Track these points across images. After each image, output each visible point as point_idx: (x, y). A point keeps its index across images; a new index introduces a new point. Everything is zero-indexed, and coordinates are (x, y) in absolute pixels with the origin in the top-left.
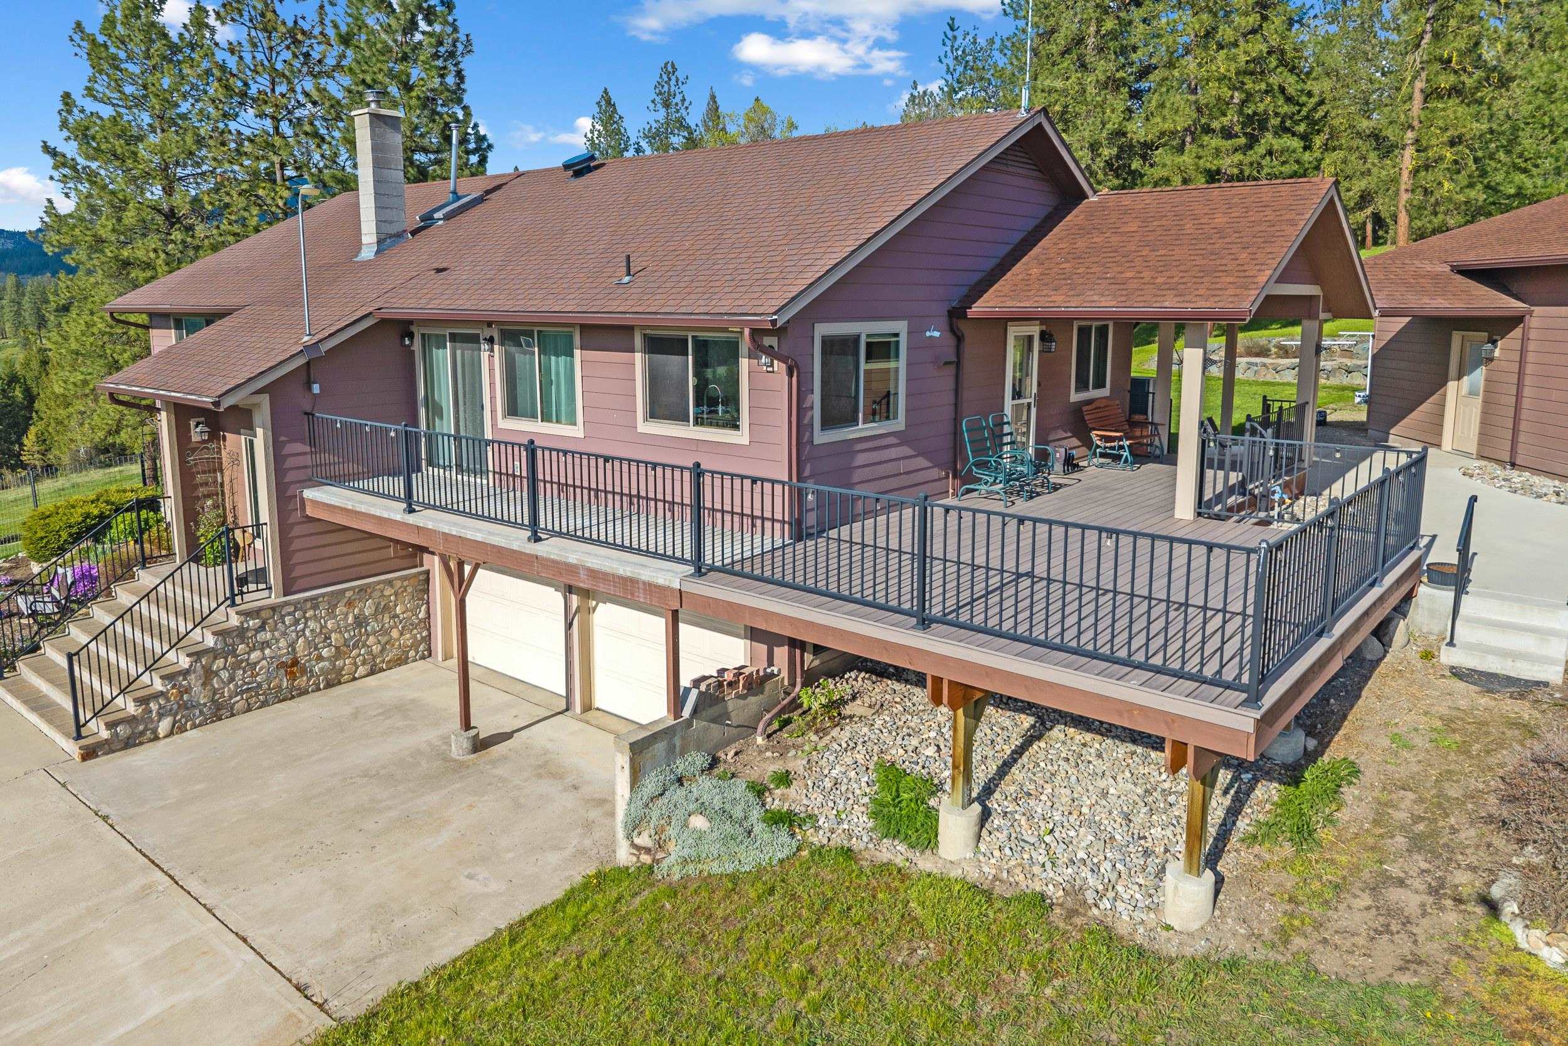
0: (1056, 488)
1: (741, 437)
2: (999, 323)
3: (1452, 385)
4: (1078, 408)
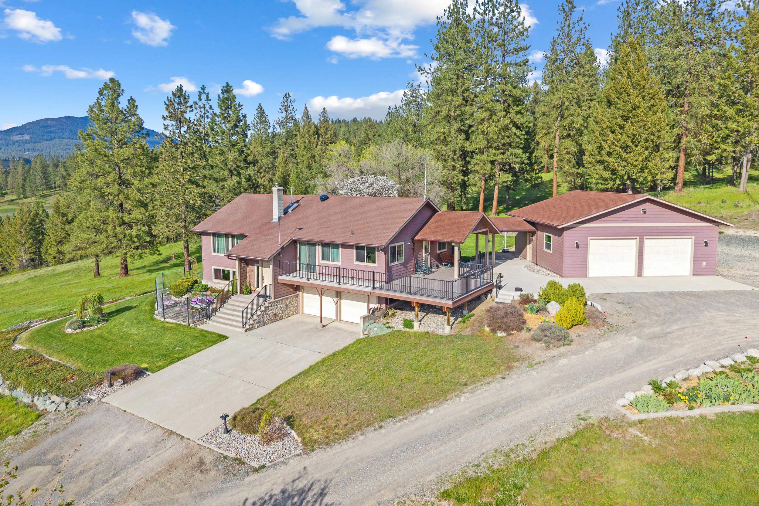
0: (433, 272)
1: (376, 265)
2: (421, 241)
3: (528, 246)
4: (439, 254)
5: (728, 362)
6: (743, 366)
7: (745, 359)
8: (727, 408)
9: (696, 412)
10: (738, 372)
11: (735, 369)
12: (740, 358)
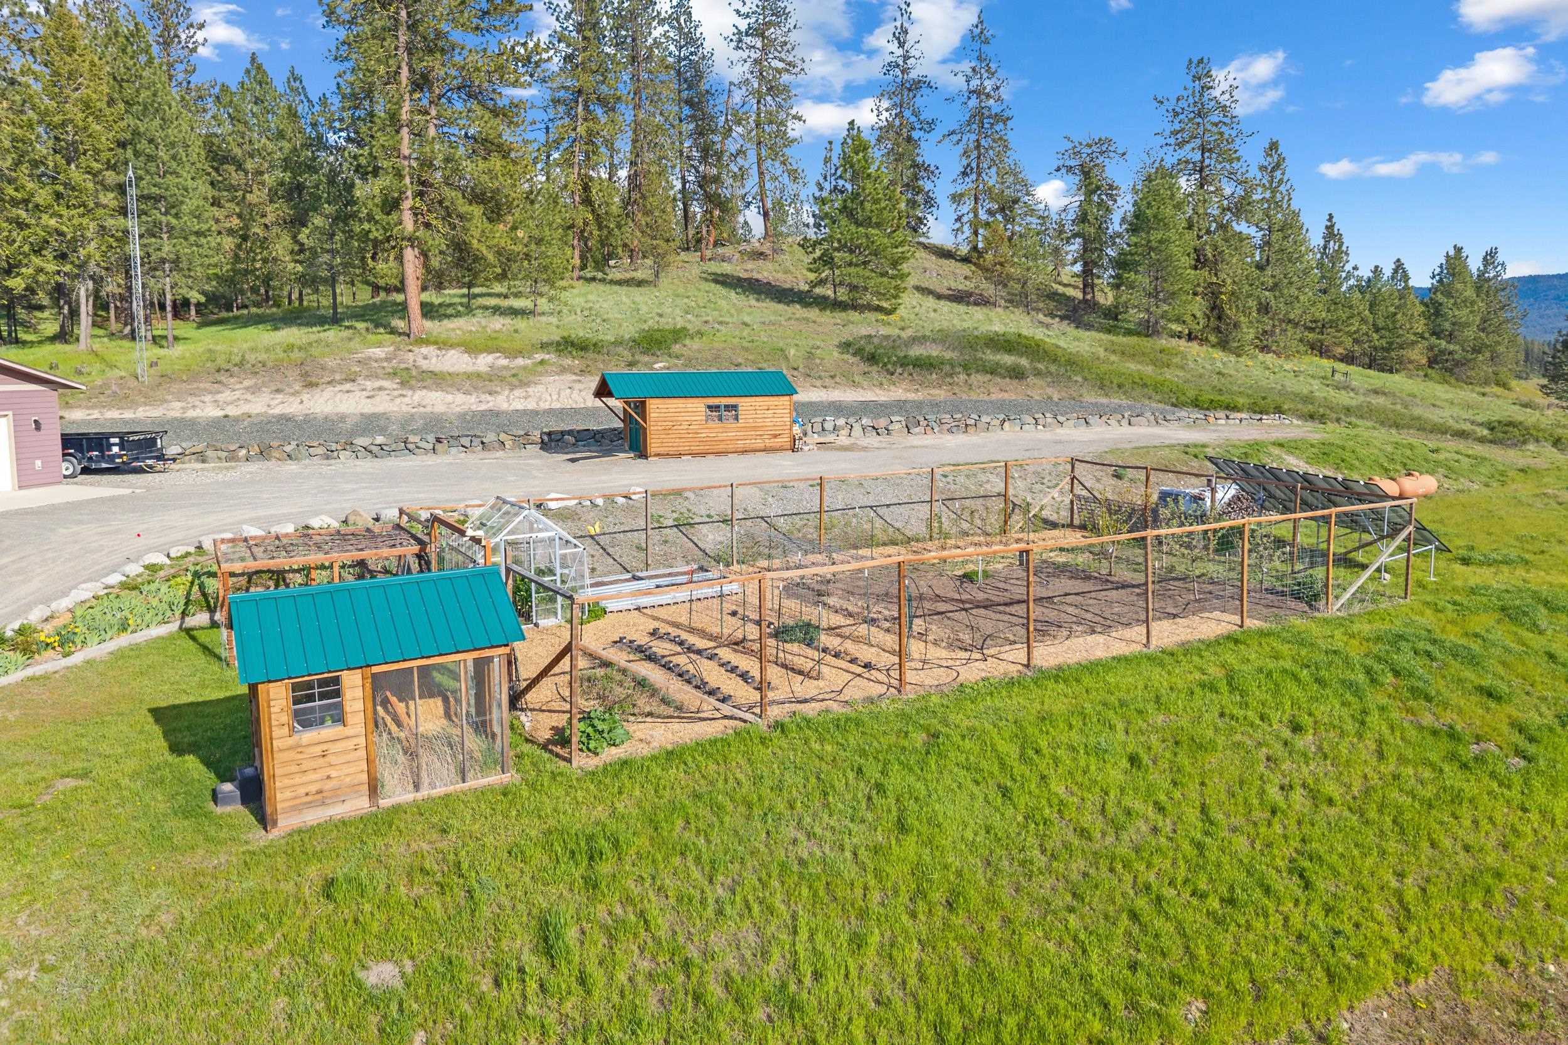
5: (115, 579)
6: (140, 580)
7: (142, 570)
8: (125, 640)
9: (77, 658)
10: (135, 588)
11: (130, 586)
12: (134, 569)
